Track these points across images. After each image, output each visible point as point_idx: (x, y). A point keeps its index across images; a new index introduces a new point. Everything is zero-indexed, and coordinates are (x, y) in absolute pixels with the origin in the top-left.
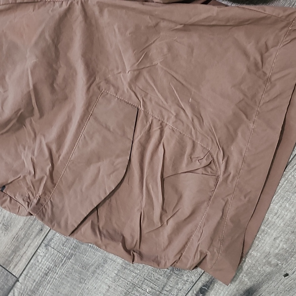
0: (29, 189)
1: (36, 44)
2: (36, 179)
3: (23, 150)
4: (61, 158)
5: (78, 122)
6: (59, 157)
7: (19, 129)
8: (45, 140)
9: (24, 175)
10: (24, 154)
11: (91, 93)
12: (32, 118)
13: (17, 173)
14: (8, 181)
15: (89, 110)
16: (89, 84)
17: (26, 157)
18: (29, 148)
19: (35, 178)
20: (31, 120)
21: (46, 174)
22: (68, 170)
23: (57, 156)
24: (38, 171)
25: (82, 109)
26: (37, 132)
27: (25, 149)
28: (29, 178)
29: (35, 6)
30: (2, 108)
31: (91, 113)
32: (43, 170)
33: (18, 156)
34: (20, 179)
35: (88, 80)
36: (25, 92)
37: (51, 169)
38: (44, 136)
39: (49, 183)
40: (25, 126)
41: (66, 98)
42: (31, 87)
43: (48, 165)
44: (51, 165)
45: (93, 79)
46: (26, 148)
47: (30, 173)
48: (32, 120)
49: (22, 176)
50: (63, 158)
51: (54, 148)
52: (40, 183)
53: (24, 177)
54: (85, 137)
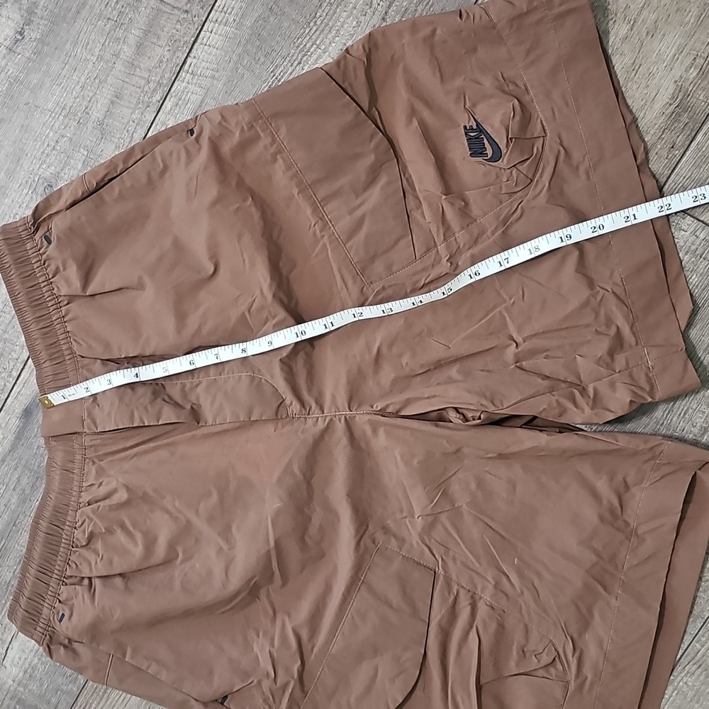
0: (265, 701)
1: (280, 480)
2: (278, 685)
3: (255, 637)
4: (315, 650)
5: (343, 594)
6: (312, 650)
7: (249, 604)
8: (290, 622)
9: (258, 679)
10: (258, 643)
11: (361, 550)
12: (270, 586)
13: (246, 675)
14: (233, 688)
15: (360, 575)
16: (359, 536)
17: (261, 649)
18: (265, 633)
19: (276, 684)
20: (268, 589)
21: (293, 678)
22: (326, 669)
23: (310, 648)
24: (280, 672)
25: (349, 575)
26: (277, 609)
27: (258, 636)
28: (266, 685)
29: (277, 424)
30: (227, 575)
31: (362, 578)
32: (288, 670)
33: (247, 646)
34: (252, 685)
35: (357, 531)
36: (263, 551)
37: (300, 669)
38: (289, 615)
39: (298, 692)
40: (258, 598)
41: (322, 555)
42: (272, 544)
43: (297, 662)
44: (300, 662)
45: (364, 528)
46: (261, 634)
47: (268, 675)
48: (270, 590)
49: (255, 681)
50: (319, 650)
51: (304, 635)
52: (284, 691)
53: (259, 683)
54: (353, 617)
